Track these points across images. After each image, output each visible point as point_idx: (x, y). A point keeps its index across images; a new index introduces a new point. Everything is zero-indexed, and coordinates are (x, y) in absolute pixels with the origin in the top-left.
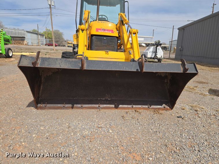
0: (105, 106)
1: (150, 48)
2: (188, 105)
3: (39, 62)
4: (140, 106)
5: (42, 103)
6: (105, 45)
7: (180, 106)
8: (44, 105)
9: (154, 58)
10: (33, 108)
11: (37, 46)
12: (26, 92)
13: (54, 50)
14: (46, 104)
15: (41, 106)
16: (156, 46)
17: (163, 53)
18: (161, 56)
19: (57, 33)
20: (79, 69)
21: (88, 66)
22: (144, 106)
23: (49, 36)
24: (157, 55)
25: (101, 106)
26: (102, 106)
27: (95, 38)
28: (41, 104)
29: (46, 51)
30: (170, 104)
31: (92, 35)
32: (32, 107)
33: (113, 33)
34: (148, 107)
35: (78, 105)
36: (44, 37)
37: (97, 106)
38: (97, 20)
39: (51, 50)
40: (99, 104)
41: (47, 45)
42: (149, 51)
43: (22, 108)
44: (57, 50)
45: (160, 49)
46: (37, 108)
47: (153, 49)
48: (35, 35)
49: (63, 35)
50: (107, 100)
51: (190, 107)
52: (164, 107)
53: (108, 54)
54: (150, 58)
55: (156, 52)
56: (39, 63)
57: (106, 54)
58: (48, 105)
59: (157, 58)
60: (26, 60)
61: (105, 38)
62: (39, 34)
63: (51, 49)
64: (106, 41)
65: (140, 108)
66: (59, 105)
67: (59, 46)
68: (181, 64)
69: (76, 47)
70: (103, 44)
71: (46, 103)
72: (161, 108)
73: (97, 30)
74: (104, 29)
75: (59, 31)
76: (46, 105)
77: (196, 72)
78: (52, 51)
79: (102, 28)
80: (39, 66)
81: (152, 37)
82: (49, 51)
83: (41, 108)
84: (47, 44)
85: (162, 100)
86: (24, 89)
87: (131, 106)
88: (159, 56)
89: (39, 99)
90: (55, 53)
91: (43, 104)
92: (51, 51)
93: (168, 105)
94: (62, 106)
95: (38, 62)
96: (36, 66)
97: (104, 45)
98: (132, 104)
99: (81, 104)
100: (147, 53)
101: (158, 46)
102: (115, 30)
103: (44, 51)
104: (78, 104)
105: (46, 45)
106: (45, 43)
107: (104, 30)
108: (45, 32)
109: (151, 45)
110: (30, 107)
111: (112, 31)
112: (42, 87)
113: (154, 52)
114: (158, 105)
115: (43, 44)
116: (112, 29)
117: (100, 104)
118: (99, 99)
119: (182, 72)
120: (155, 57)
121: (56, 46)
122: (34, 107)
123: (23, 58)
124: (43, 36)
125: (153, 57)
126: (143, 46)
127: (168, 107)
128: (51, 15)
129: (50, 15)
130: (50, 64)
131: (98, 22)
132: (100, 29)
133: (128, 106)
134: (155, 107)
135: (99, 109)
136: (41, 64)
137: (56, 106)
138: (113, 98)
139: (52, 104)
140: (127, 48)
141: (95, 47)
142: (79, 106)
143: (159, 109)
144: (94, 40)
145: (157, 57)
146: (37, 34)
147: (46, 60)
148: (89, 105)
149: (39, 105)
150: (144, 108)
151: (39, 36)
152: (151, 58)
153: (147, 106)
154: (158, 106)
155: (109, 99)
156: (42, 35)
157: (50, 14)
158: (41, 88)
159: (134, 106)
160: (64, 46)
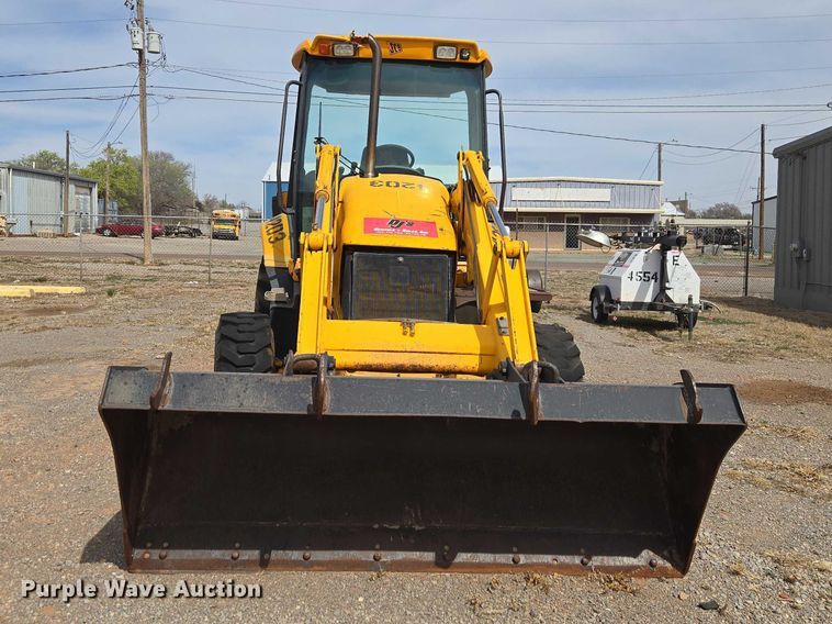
0: (400, 555)
1: (630, 254)
2: (761, 555)
3: (170, 390)
4: (548, 559)
5: (149, 545)
6: (401, 287)
7: (725, 561)
8: (155, 554)
9: (651, 307)
10: (110, 565)
11: (55, 236)
12: (66, 496)
13: (147, 262)
14: (163, 548)
15: (147, 556)
16: (658, 246)
17: (699, 280)
18: (690, 299)
19: (162, 169)
20: (304, 415)
21: (337, 400)
22: (563, 559)
23: (120, 183)
24: (668, 292)
25: (384, 559)
26: (387, 557)
27: (359, 257)
28: (145, 547)
29: (107, 268)
30: (674, 551)
31: (349, 249)
32: (108, 561)
33: (435, 235)
34: (582, 562)
35: (289, 553)
36: (95, 191)
37: (369, 556)
38: (370, 174)
39: (133, 263)
40: (377, 547)
41: (107, 232)
42: (627, 273)
43: (70, 568)
44: (160, 261)
45: (683, 258)
46: (128, 565)
47: (646, 260)
48: (53, 185)
49: (188, 179)
50: (409, 532)
51: (770, 566)
52: (651, 564)
53: (412, 335)
54: (634, 303)
55: (661, 277)
56: (170, 396)
57: (405, 334)
58: (174, 555)
59: (668, 304)
60: (126, 387)
61: (401, 259)
62: (70, 179)
63: (128, 259)
64: (406, 268)
65: (547, 568)
66: (216, 554)
67: (168, 234)
68: (682, 389)
69: (273, 278)
70: (392, 283)
71: (165, 545)
72: (635, 567)
73: (370, 224)
74: (398, 217)
75: (170, 157)
76: (164, 553)
77: (737, 422)
78: (139, 271)
79: (388, 216)
80: (167, 406)
81: (657, 182)
82: (124, 269)
83: (147, 567)
84: (104, 228)
85: (643, 533)
86: (56, 484)
87: (511, 556)
88: (678, 295)
89: (140, 528)
90: (154, 279)
91: (151, 548)
92: (130, 267)
93: (665, 553)
94: (229, 558)
95: (166, 391)
96: (160, 408)
97: (394, 287)
98: (515, 549)
99: (305, 549)
100: (619, 279)
101: (670, 249)
102: (444, 222)
103: (94, 266)
104: (290, 549)
105: (100, 231)
106: (95, 222)
107: (397, 224)
108: (99, 168)
109: (636, 241)
110: (99, 561)
111: (430, 228)
112: (149, 475)
113: (655, 277)
114: (623, 555)
115: (85, 225)
116: (432, 219)
117: (380, 549)
118: (376, 526)
119: (685, 422)
120: (662, 300)
121: (155, 234)
122: (116, 564)
123: (115, 380)
124: (91, 189)
125: (648, 299)
126: (600, 245)
127: (668, 565)
128: (143, 95)
129: (138, 98)
130: (204, 399)
131: (373, 184)
132: (380, 222)
133: (497, 556)
134: (612, 563)
135: (377, 570)
136: (175, 401)
137: (204, 557)
138: (433, 524)
139: (187, 547)
140: (489, 309)
141: (361, 297)
142: (296, 555)
143: (628, 570)
144: (357, 267)
145: (669, 300)
146: (59, 178)
147: (192, 385)
148: (336, 552)
149: (137, 554)
150: (563, 568)
151: (72, 187)
152: (637, 305)
153: (577, 560)
154: (625, 559)
155: (417, 528)
156: (84, 182)
157: (137, 91)
158: (148, 482)
159: (523, 559)
160: (195, 233)
